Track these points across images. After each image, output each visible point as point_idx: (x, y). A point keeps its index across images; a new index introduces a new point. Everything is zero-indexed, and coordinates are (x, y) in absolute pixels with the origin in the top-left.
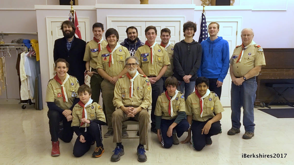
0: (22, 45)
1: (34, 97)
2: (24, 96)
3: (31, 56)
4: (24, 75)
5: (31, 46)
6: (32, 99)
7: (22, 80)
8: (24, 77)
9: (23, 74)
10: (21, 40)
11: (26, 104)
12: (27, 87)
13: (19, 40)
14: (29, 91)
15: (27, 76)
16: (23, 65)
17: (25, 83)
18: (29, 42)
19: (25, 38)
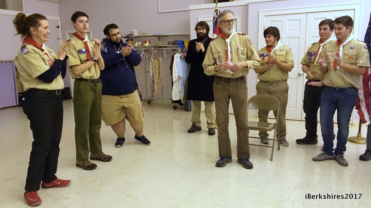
0: (177, 46)
1: (184, 98)
2: (175, 97)
3: (183, 57)
4: (176, 76)
5: (184, 46)
6: (182, 99)
7: (174, 80)
8: (175, 77)
9: (175, 74)
10: (176, 41)
11: (177, 104)
12: (178, 87)
13: (175, 42)
14: (180, 92)
15: (178, 77)
16: (176, 66)
17: (176, 83)
18: (183, 43)
19: (180, 39)
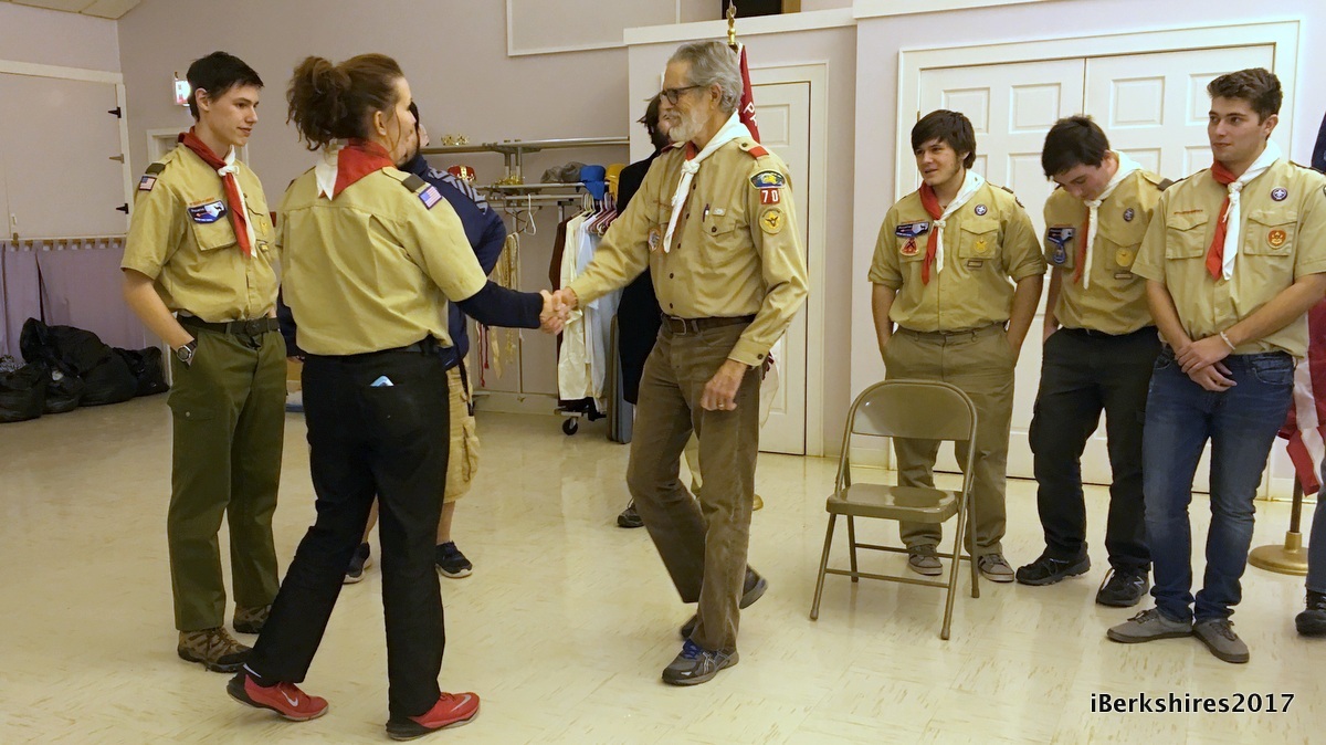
0: (578, 188)
1: (604, 390)
2: (569, 387)
5: (607, 189)
6: (596, 396)
10: (573, 167)
11: (579, 414)
12: (581, 350)
13: (569, 170)
14: (588, 366)
16: (572, 266)
17: (574, 333)
18: (602, 174)
19: (590, 160)
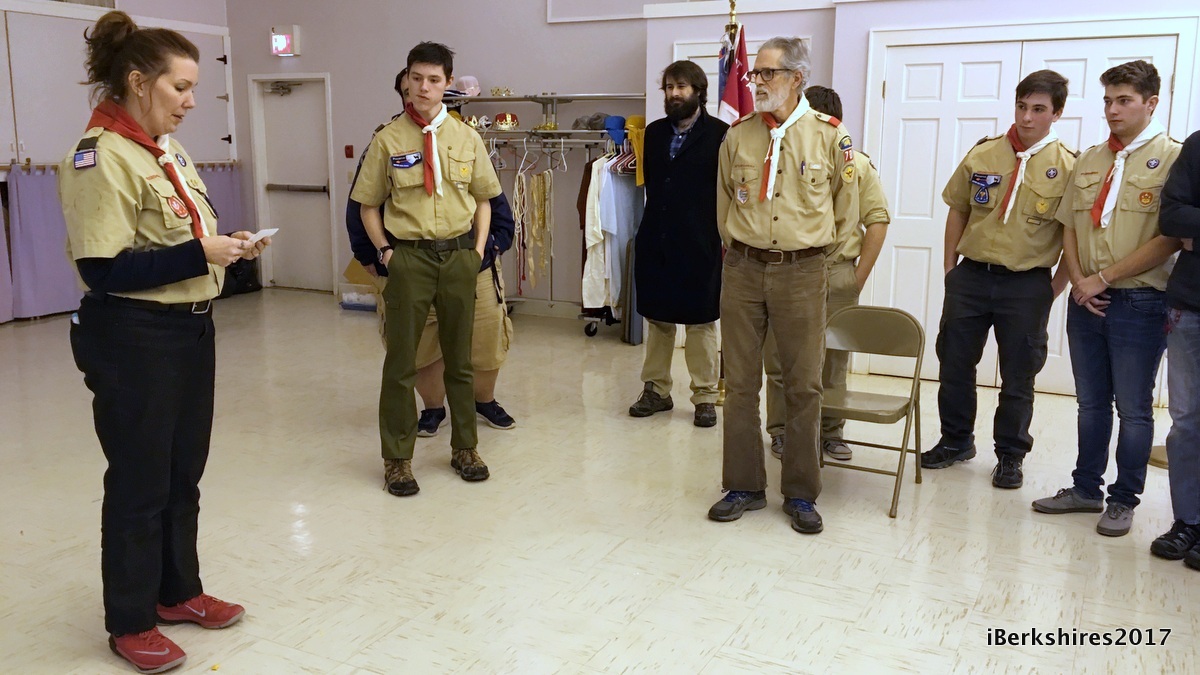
0: (602, 134)
1: (620, 300)
2: (591, 297)
3: (619, 170)
4: (595, 229)
5: (626, 135)
6: (613, 305)
7: (589, 244)
8: (594, 234)
9: (593, 225)
10: (599, 117)
11: (598, 320)
12: (601, 267)
13: (596, 119)
14: (606, 281)
15: (604, 233)
16: (596, 198)
17: (597, 254)
18: (622, 123)
19: (613, 112)
